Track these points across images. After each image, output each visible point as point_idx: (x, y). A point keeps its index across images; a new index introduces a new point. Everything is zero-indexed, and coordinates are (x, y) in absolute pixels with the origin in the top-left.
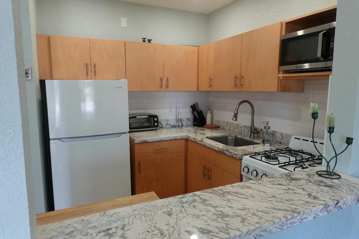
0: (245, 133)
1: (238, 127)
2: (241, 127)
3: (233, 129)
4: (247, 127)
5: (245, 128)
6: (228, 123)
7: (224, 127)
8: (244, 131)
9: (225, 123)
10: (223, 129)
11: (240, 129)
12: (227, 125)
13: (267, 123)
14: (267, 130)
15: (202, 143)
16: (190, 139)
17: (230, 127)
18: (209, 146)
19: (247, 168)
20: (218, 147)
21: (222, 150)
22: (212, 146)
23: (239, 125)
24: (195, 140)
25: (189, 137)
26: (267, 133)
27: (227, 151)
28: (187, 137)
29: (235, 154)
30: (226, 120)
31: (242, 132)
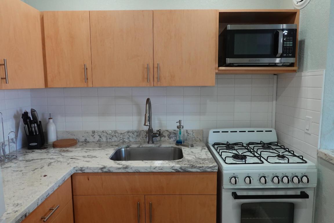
0: (131, 140)
1: (117, 134)
2: (121, 134)
3: (107, 139)
4: (138, 133)
5: (131, 134)
6: (94, 132)
7: (86, 140)
8: (128, 138)
9: (87, 133)
10: (86, 142)
11: (121, 136)
12: (93, 135)
13: (180, 122)
14: (180, 130)
15: (127, 170)
16: (86, 171)
17: (100, 137)
18: (149, 170)
19: (235, 177)
20: (172, 167)
21: (181, 168)
22: (156, 169)
23: (119, 132)
24: (105, 170)
25: (81, 169)
26: (180, 133)
27: (193, 167)
28: (76, 170)
29: (211, 167)
30: (90, 129)
31: (124, 140)
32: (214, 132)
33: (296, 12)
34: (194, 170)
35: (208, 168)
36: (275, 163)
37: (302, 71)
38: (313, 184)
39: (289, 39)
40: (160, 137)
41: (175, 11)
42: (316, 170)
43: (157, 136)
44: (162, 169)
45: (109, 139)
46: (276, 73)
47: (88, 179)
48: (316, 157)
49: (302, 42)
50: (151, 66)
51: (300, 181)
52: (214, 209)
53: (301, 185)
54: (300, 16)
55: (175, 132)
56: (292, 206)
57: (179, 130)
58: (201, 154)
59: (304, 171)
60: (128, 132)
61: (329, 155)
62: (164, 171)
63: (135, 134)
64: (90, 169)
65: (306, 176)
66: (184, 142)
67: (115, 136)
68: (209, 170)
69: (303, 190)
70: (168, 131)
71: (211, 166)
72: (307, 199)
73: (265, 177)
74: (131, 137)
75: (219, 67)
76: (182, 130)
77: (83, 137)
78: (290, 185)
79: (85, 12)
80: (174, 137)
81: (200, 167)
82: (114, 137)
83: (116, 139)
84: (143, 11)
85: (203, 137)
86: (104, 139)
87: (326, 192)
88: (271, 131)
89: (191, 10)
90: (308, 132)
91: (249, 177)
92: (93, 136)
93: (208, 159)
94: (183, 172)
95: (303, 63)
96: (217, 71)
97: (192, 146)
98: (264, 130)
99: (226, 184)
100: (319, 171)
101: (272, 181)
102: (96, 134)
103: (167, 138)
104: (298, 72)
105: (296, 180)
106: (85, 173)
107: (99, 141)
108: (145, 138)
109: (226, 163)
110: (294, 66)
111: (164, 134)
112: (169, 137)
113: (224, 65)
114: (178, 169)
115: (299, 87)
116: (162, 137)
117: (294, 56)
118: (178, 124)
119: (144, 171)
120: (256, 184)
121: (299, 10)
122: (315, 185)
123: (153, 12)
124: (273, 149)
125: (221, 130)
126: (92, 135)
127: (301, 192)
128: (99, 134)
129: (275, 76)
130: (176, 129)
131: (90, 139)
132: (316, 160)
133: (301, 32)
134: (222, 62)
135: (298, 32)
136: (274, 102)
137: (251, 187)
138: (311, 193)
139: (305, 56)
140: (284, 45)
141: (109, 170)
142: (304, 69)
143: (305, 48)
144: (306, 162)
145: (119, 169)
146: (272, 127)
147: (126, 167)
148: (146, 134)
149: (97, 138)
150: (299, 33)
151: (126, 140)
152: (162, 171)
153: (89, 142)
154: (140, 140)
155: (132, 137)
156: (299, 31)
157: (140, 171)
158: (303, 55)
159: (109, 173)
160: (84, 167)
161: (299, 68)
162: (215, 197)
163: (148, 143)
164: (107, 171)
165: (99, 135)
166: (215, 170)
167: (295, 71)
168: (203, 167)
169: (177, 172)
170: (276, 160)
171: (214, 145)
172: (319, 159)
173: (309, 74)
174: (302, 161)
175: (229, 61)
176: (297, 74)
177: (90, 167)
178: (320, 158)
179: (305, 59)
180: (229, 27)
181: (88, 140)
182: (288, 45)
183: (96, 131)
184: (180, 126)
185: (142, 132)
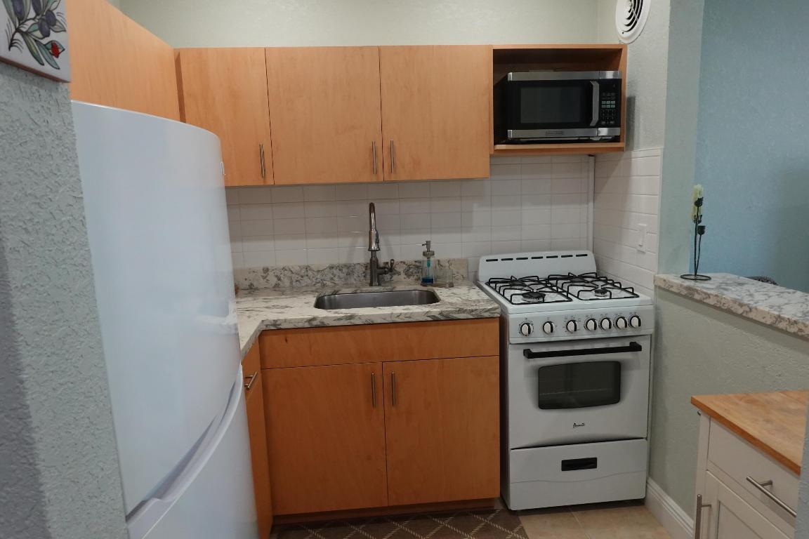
0: (337, 282)
1: (310, 273)
2: (319, 271)
3: (291, 283)
4: (349, 269)
5: (336, 272)
6: (266, 270)
7: (252, 284)
9: (254, 272)
10: (251, 288)
11: (319, 276)
12: (265, 275)
13: (428, 244)
14: (428, 258)
15: (352, 321)
16: (284, 326)
17: (279, 279)
18: (389, 320)
19: (528, 324)
20: (427, 312)
21: (441, 313)
22: (400, 317)
23: (313, 267)
24: (315, 323)
25: (275, 323)
26: (429, 265)
27: (460, 311)
28: (267, 326)
29: (489, 310)
30: (259, 265)
31: (324, 282)
32: (487, 261)
33: (621, 50)
34: (462, 316)
35: (486, 311)
36: (590, 300)
37: (632, 149)
38: (649, 328)
39: (609, 97)
40: (391, 275)
41: (418, 47)
42: (651, 307)
43: (385, 273)
44: (410, 317)
45: (297, 281)
46: (592, 153)
47: (286, 340)
48: (652, 286)
49: (631, 100)
50: (379, 145)
51: (628, 324)
52: (496, 379)
53: (629, 332)
54: (628, 56)
55: (417, 264)
56: (617, 367)
57: (425, 259)
58: (470, 294)
59: (634, 309)
60: (331, 267)
61: (669, 281)
62: (414, 320)
63: (345, 270)
64: (291, 321)
65: (638, 317)
66: (436, 280)
67: (307, 275)
68: (486, 315)
69: (633, 340)
70: (404, 263)
71: (489, 307)
72: (639, 352)
73: (574, 321)
74: (336, 277)
75: (495, 144)
76: (432, 259)
77: (246, 279)
78: (614, 333)
79: (257, 49)
80: (416, 273)
81: (472, 311)
82: (305, 278)
83: (309, 281)
84: (361, 48)
85: (468, 272)
86: (286, 282)
87: (667, 340)
88: (586, 255)
89: (446, 46)
90: (641, 249)
91: (550, 323)
92: (264, 278)
93: (483, 300)
94: (446, 320)
95: (633, 136)
96: (492, 152)
97: (451, 285)
98: (574, 253)
99: (514, 336)
100: (657, 308)
101: (586, 327)
102: (271, 273)
103: (403, 276)
104: (627, 150)
105: (621, 323)
106: (281, 329)
107: (277, 286)
108: (362, 278)
109: (513, 304)
110: (619, 142)
111: (398, 269)
112: (408, 274)
113: (504, 141)
114: (437, 316)
115: (627, 176)
116: (395, 274)
117: (617, 125)
118: (425, 248)
119: (379, 322)
120: (561, 334)
121: (625, 45)
122: (652, 331)
123: (379, 49)
124: (588, 282)
125: (499, 257)
126: (263, 276)
127: (631, 343)
128: (276, 274)
129: (592, 158)
130: (421, 258)
131: (260, 283)
132: (653, 292)
133: (629, 82)
134: (500, 137)
135: (625, 83)
136: (591, 204)
137: (553, 339)
138: (645, 344)
139: (636, 124)
140: (603, 106)
141: (323, 322)
142: (635, 146)
143: (636, 111)
144: (638, 296)
145: (340, 319)
146: (588, 249)
147: (351, 317)
148: (364, 269)
149: (273, 280)
150: (627, 84)
151: (328, 283)
152: (410, 320)
153: (257, 289)
154: (355, 282)
155: (339, 276)
156: (627, 81)
157: (375, 322)
158: (633, 122)
159: (323, 327)
160: (279, 320)
161: (627, 145)
162: (498, 358)
163: (371, 285)
164: (319, 324)
165: (276, 276)
166: (496, 315)
167: (621, 149)
168: (476, 310)
169: (436, 321)
170: (592, 295)
171: (489, 283)
172: (657, 289)
173: (641, 154)
174: (630, 295)
175: (512, 133)
176: (625, 154)
177: (291, 320)
178: (658, 287)
179: (636, 129)
180: (511, 76)
181: (255, 286)
182: (608, 106)
183: (270, 268)
184: (428, 251)
185: (357, 267)
